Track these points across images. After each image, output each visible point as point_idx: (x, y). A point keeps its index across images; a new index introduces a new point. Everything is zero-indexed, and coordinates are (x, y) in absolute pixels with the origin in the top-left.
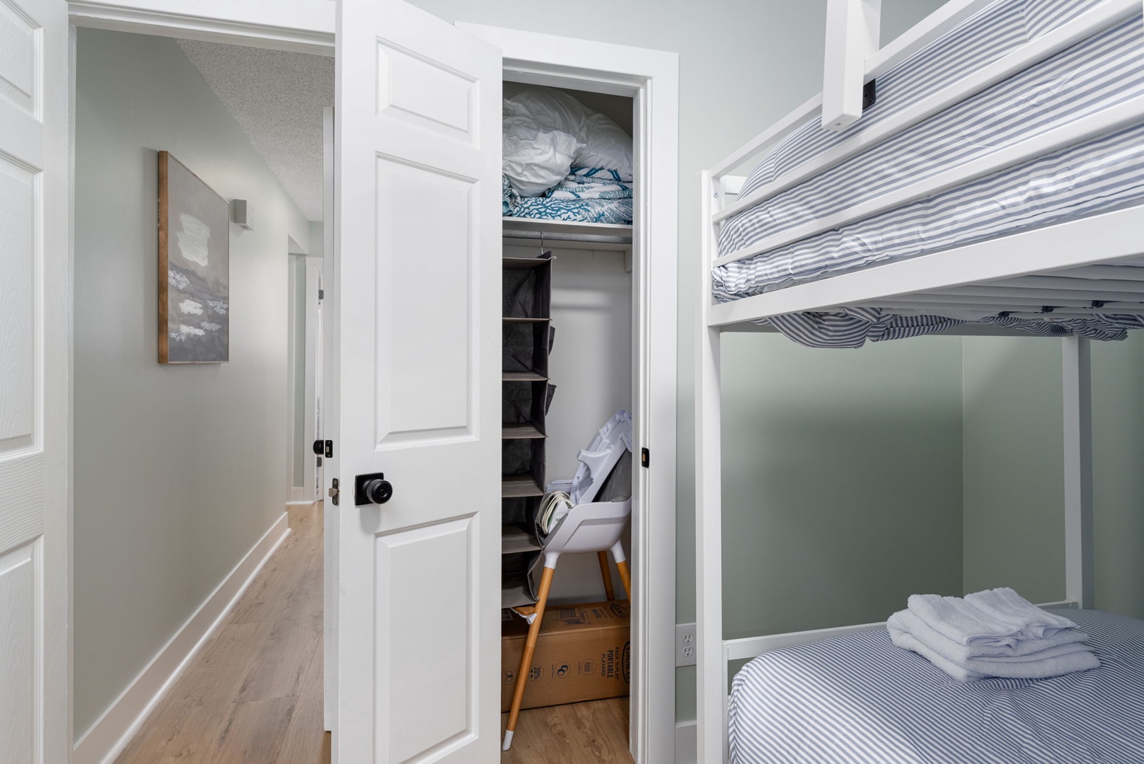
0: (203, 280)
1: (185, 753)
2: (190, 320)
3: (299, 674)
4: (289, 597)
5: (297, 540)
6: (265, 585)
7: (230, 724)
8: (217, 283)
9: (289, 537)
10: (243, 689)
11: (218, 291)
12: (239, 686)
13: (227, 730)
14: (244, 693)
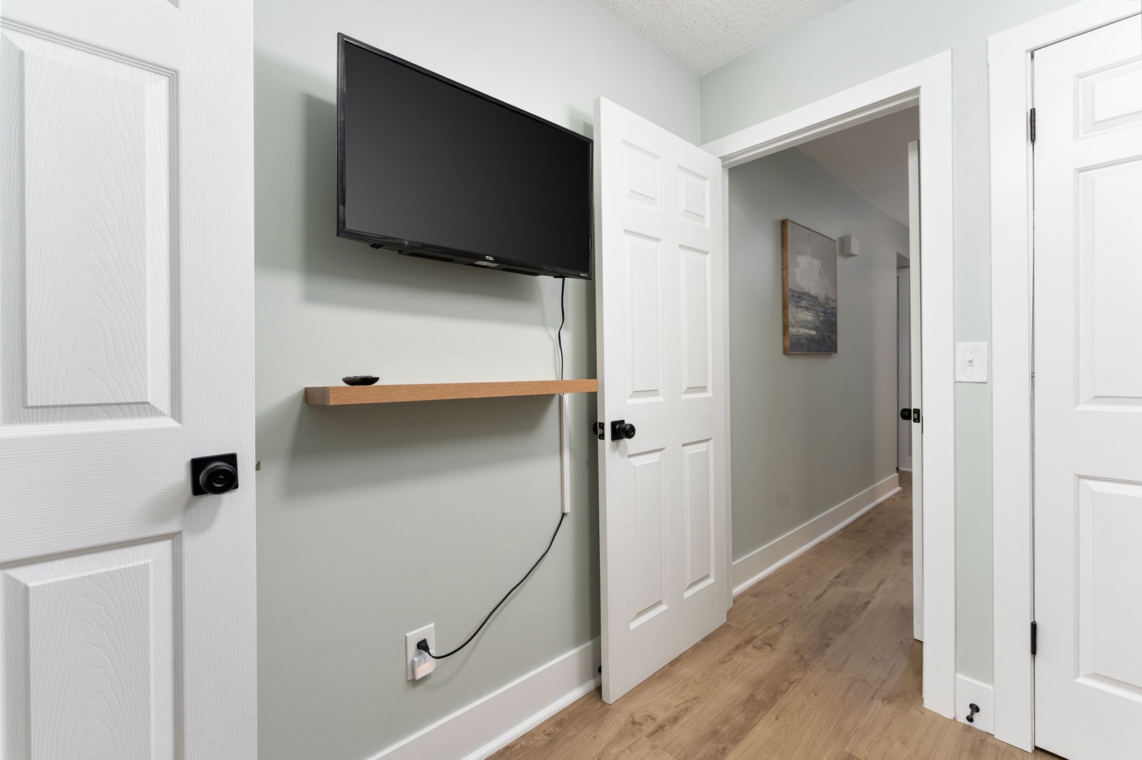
0: (815, 298)
1: (794, 596)
2: (804, 324)
3: (880, 584)
4: (886, 534)
5: (905, 497)
6: (870, 520)
7: (824, 593)
8: (827, 298)
9: (898, 493)
10: (837, 577)
11: (828, 304)
12: (835, 574)
13: (821, 595)
14: (837, 580)
